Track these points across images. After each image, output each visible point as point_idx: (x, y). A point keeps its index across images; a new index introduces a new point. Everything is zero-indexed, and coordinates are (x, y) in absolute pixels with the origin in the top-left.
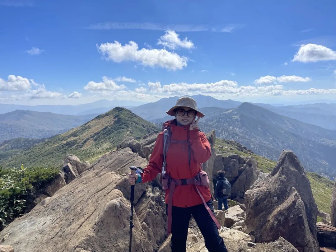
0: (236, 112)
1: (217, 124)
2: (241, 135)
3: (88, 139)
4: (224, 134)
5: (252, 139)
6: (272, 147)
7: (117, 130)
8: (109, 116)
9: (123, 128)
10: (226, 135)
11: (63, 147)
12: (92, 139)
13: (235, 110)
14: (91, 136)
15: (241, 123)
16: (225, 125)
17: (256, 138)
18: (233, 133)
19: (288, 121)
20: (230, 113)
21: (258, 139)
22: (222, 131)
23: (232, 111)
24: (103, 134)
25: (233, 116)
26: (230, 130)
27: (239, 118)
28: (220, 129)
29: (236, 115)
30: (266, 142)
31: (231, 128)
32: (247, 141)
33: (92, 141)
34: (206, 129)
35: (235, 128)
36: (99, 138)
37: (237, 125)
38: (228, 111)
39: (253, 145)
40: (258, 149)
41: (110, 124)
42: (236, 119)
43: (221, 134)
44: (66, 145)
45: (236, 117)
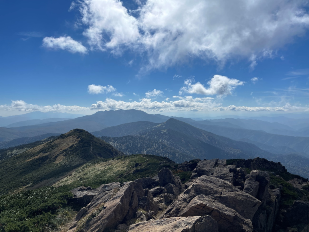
0: (164, 127)
1: (149, 137)
2: (169, 146)
3: (58, 155)
4: (155, 146)
5: (177, 150)
6: (193, 156)
7: (82, 148)
8: (71, 136)
9: (87, 147)
10: (157, 146)
11: (37, 162)
12: (62, 154)
13: (163, 125)
14: (61, 152)
15: (168, 136)
16: (155, 137)
17: (180, 149)
18: (163, 145)
19: (205, 134)
20: (160, 127)
21: (182, 150)
22: (153, 143)
23: (161, 125)
24: (71, 151)
25: (162, 130)
26: (160, 143)
27: (167, 132)
28: (152, 141)
29: (164, 129)
30: (188, 152)
31: (160, 140)
32: (173, 151)
33: (62, 157)
34: (140, 142)
35: (164, 141)
36: (68, 154)
37: (165, 138)
38: (158, 126)
39: (178, 154)
40: (182, 158)
41: (75, 143)
42: (164, 132)
43: (153, 145)
44: (40, 160)
45: (165, 131)
